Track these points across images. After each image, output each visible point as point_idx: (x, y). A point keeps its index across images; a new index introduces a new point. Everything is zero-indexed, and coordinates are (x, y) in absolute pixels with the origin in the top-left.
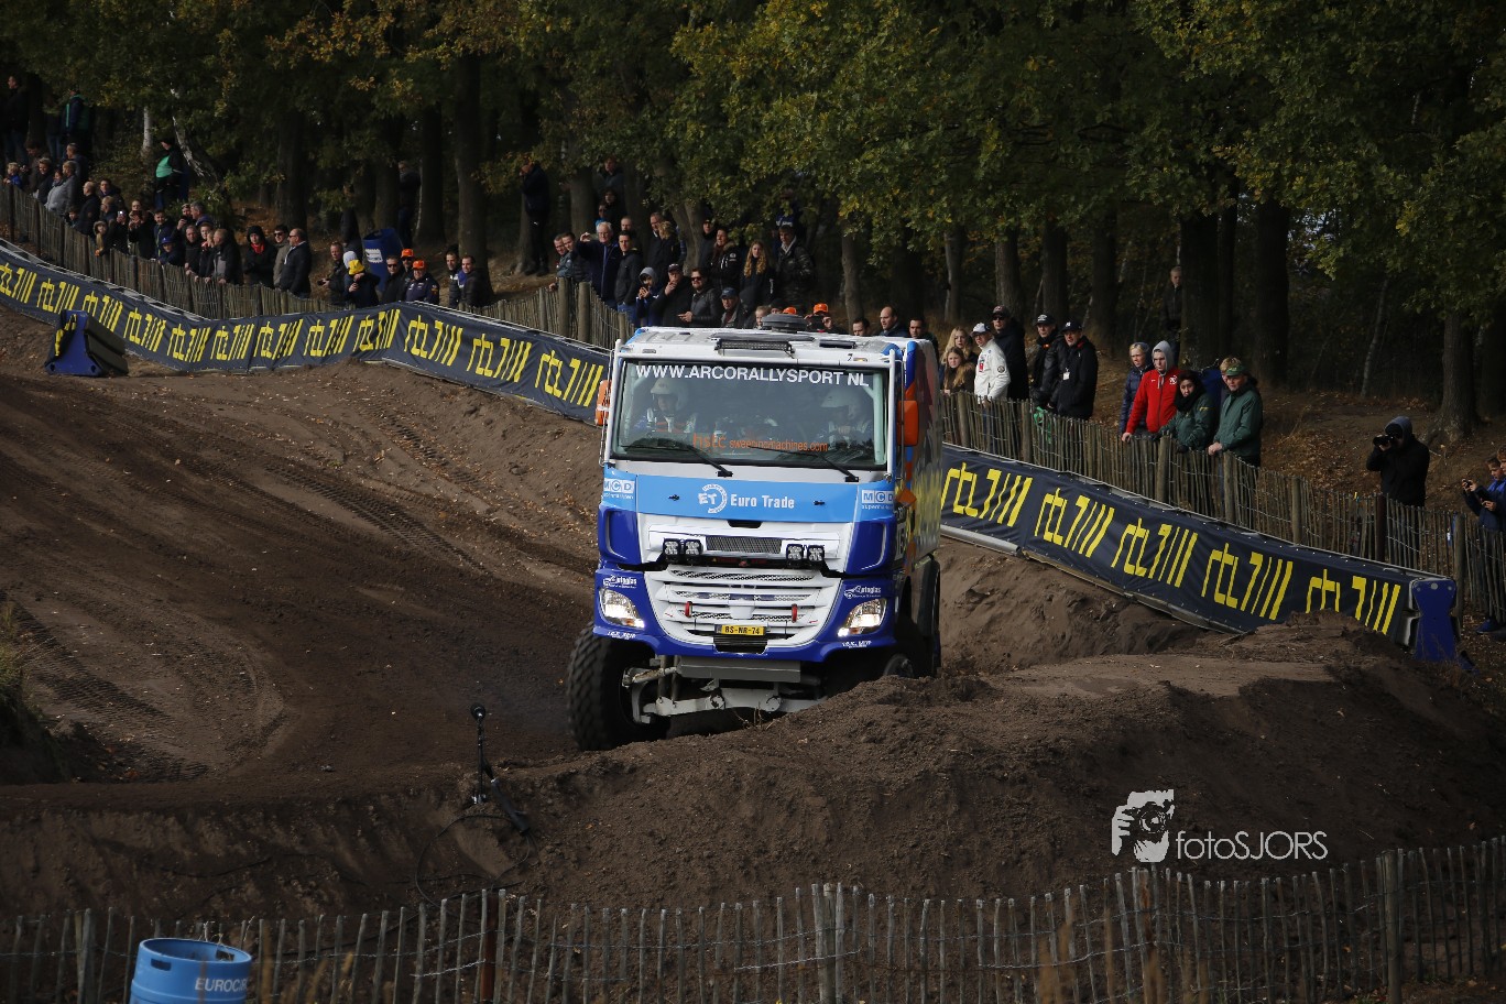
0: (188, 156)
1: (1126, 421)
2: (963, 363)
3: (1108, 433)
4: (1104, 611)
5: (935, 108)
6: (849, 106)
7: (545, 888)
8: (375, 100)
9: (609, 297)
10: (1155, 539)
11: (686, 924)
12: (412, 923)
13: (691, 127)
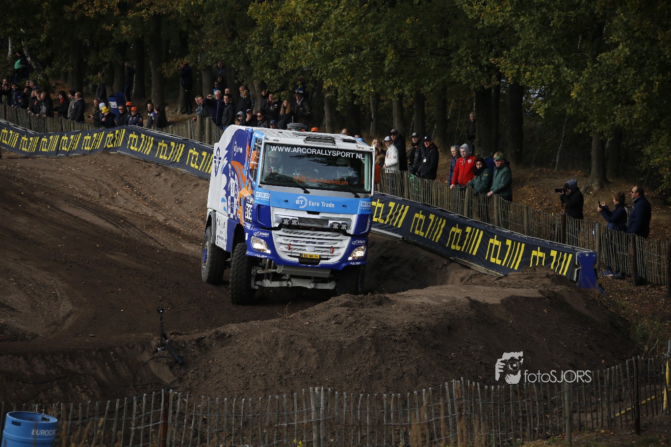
0: (29, 59)
2: (379, 154)
3: (443, 186)
5: (366, 40)
6: (327, 38)
7: (190, 389)
8: (114, 35)
9: (219, 124)
10: (464, 233)
11: (254, 405)
12: (130, 404)
13: (257, 48)
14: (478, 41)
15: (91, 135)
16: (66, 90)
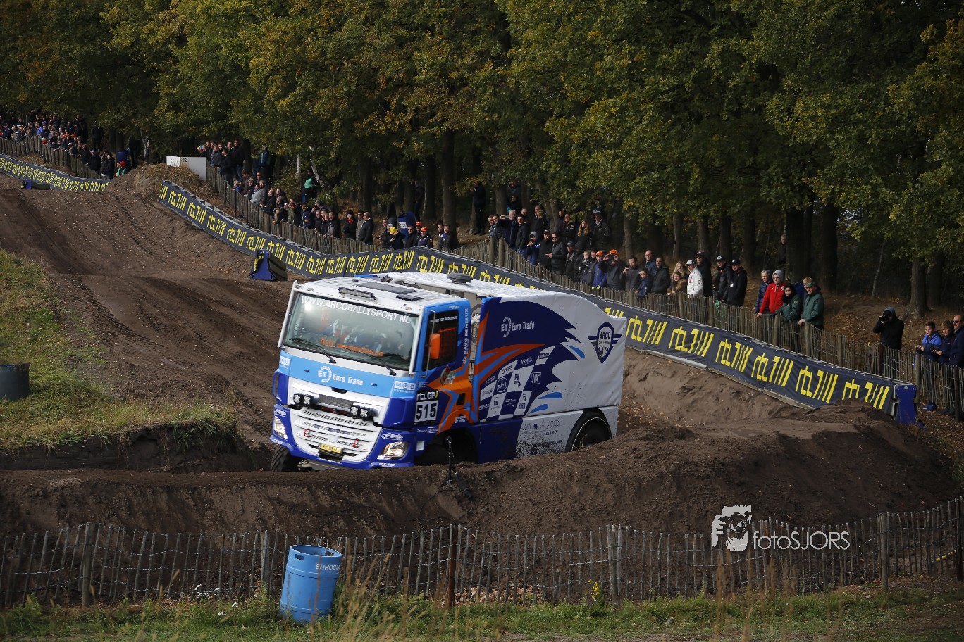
0: (317, 178)
1: (758, 307)
2: (681, 279)
3: (750, 314)
4: (747, 398)
5: (670, 158)
6: (629, 156)
7: (480, 525)
8: (405, 152)
9: (513, 246)
10: (771, 363)
11: (547, 543)
12: (417, 540)
13: (553, 166)
14: (790, 159)
15: (380, 256)
16: (354, 210)
